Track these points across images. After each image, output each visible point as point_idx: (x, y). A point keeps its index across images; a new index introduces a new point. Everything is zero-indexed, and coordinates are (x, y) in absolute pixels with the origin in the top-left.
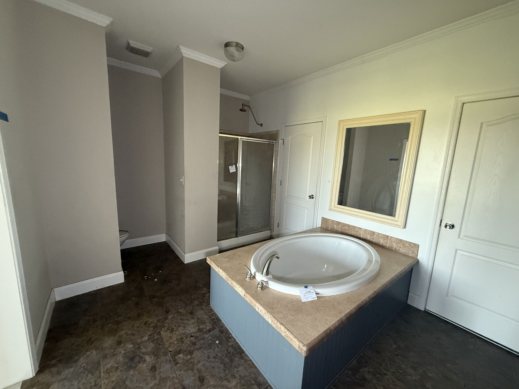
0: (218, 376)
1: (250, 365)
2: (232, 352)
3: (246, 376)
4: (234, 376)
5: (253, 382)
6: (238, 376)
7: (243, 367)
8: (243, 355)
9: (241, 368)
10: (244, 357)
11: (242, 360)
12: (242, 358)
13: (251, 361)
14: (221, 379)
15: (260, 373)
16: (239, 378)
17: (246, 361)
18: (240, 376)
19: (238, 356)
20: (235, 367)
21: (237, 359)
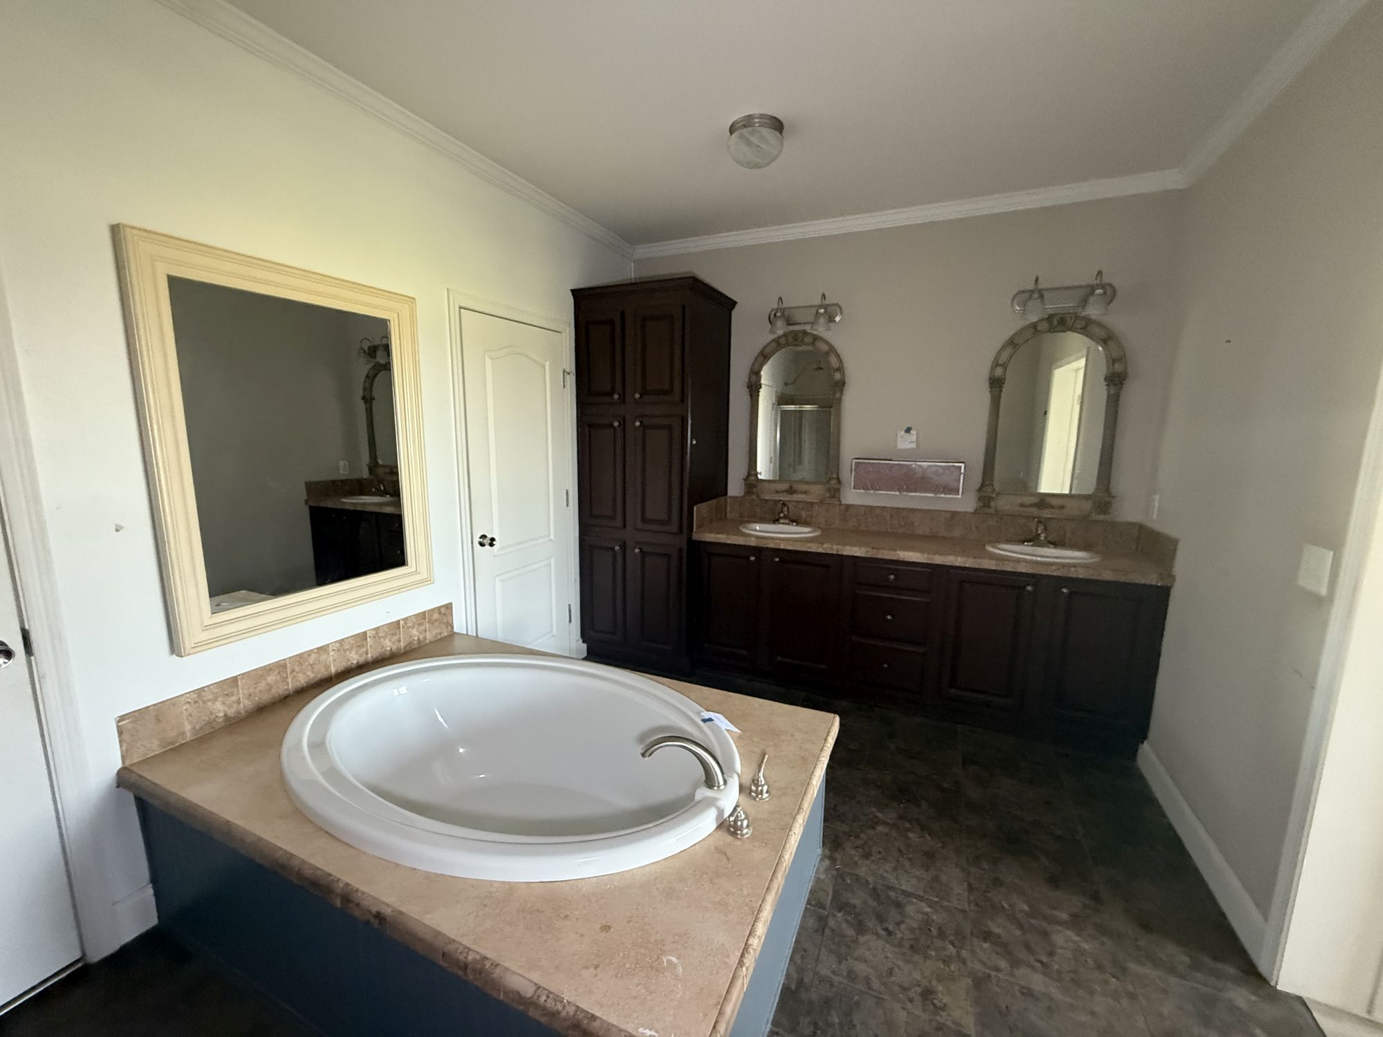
0: (881, 1012)
1: (802, 958)
2: (808, 1019)
3: (831, 951)
4: (851, 976)
5: (827, 931)
6: (843, 966)
7: (817, 969)
8: (793, 987)
9: (824, 971)
10: (795, 981)
11: (806, 980)
12: (800, 983)
13: (792, 959)
14: (879, 1001)
15: (803, 928)
16: (844, 962)
17: (800, 970)
18: (840, 963)
19: (804, 996)
20: (832, 985)
21: (814, 996)
